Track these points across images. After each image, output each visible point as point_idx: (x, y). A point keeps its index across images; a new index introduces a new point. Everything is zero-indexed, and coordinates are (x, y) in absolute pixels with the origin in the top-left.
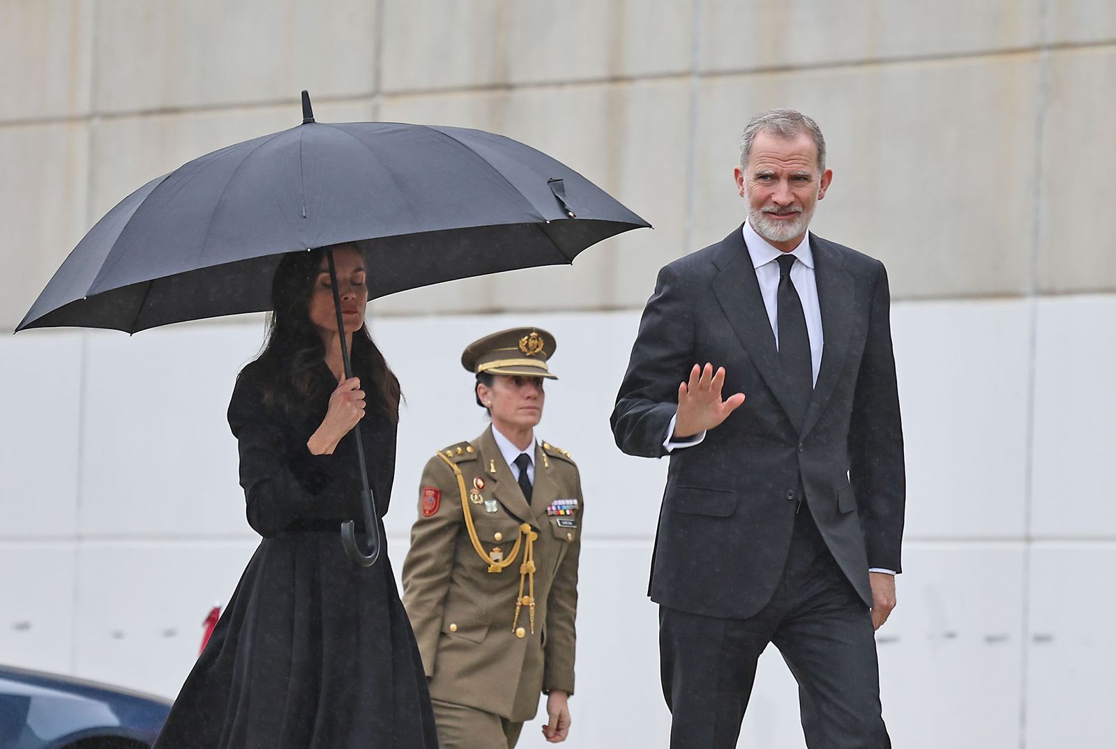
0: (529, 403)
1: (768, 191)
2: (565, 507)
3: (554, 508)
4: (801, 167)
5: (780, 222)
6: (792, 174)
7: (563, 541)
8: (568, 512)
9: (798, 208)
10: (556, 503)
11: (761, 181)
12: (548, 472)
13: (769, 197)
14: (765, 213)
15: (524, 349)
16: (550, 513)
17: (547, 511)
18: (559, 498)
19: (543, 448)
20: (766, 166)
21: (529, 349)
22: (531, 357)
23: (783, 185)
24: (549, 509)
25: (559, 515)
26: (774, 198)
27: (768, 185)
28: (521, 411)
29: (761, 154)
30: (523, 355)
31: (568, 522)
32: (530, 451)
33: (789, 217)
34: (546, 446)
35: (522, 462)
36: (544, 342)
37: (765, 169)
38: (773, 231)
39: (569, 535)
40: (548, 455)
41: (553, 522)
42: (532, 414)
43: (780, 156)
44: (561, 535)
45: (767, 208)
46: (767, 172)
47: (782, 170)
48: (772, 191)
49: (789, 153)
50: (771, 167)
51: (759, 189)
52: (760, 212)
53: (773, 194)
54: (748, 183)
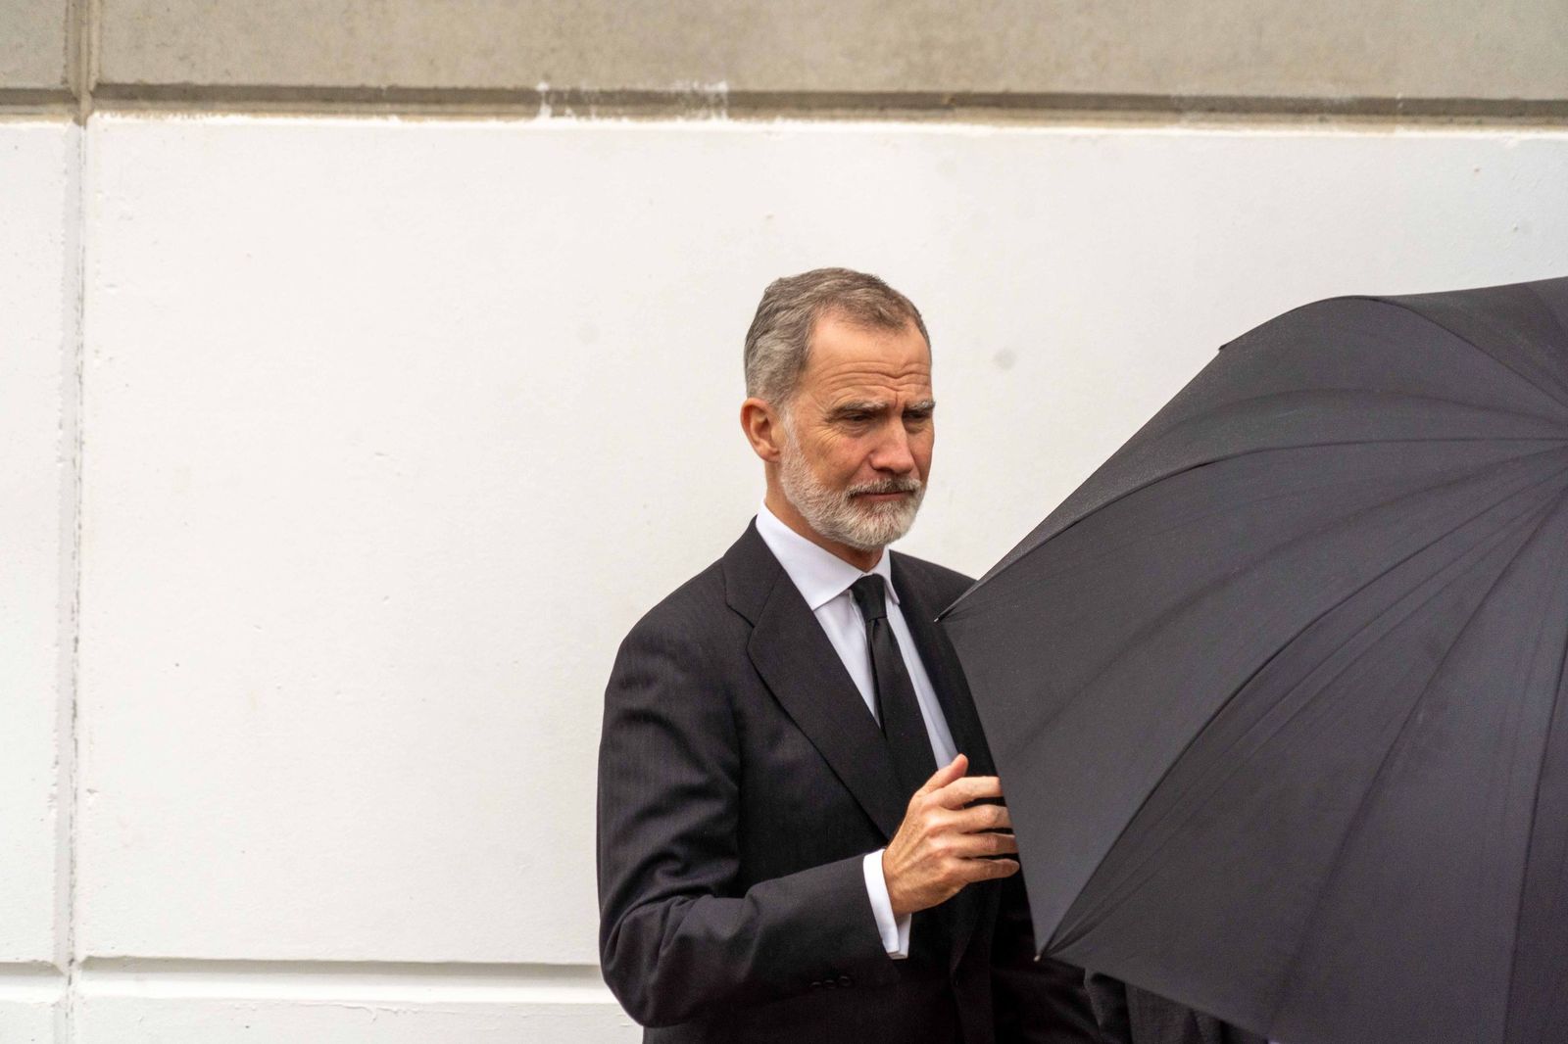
1: (862, 447)
4: (923, 390)
5: (885, 507)
6: (912, 406)
9: (916, 481)
11: (846, 424)
13: (867, 459)
14: (856, 496)
20: (860, 392)
23: (897, 428)
26: (881, 460)
27: (864, 435)
29: (846, 367)
37: (862, 399)
43: (889, 368)
45: (859, 486)
46: (867, 405)
47: (894, 399)
48: (873, 445)
49: (903, 361)
51: (846, 446)
52: (844, 494)
53: (873, 451)
54: (802, 433)
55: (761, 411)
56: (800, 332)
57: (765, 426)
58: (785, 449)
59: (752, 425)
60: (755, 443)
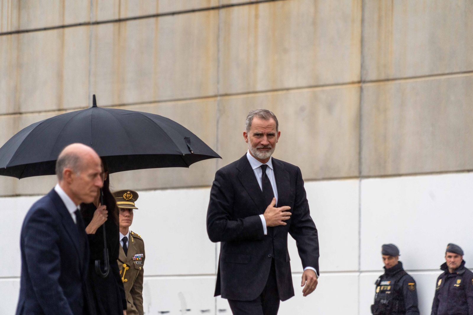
0: (126, 218)
1: (259, 140)
2: (138, 257)
3: (135, 257)
4: (272, 131)
5: (264, 151)
6: (268, 133)
7: (138, 270)
8: (140, 259)
9: (270, 147)
10: (135, 255)
11: (256, 136)
12: (133, 243)
13: (260, 142)
14: (258, 149)
15: (125, 198)
16: (134, 259)
17: (132, 259)
18: (137, 254)
19: (131, 234)
20: (259, 131)
21: (127, 198)
22: (128, 201)
23: (265, 138)
24: (133, 258)
25: (137, 260)
26: (262, 143)
27: (259, 138)
28: (123, 221)
29: (256, 126)
30: (125, 200)
31: (140, 263)
32: (127, 236)
33: (267, 149)
34: (132, 233)
35: (125, 240)
36: (133, 195)
37: (258, 132)
38: (261, 155)
39: (140, 267)
40: (133, 237)
41: (135, 263)
42: (127, 222)
43: (264, 126)
44: (137, 268)
45: (259, 147)
46: (259, 133)
47: (265, 132)
48: (260, 140)
49: (267, 125)
50: (260, 131)
51: (255, 140)
52: (256, 148)
53: (261, 141)
54: (250, 137)
55: (246, 134)
56: (251, 120)
57: (246, 137)
58: (248, 140)
59: (245, 136)
60: (245, 139)
